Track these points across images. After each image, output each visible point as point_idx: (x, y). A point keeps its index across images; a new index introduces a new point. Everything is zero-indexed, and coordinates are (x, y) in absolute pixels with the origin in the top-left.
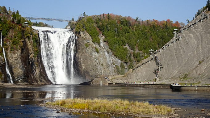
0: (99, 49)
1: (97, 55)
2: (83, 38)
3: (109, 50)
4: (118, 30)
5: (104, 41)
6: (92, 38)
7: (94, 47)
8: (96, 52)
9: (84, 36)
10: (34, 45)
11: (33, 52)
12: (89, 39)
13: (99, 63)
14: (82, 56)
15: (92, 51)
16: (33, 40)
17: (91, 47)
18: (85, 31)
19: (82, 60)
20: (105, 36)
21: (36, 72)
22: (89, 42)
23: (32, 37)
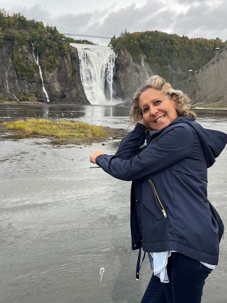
0: (139, 69)
1: (137, 75)
2: (123, 56)
3: (150, 70)
4: (161, 49)
5: (146, 60)
6: (133, 57)
7: (134, 67)
8: (137, 72)
9: (125, 54)
10: (72, 63)
11: (71, 71)
12: (130, 58)
13: (139, 84)
14: (122, 76)
15: (132, 71)
16: (71, 58)
17: (131, 67)
18: (126, 50)
19: (121, 80)
20: (146, 55)
21: (73, 91)
22: (129, 61)
23: (69, 55)
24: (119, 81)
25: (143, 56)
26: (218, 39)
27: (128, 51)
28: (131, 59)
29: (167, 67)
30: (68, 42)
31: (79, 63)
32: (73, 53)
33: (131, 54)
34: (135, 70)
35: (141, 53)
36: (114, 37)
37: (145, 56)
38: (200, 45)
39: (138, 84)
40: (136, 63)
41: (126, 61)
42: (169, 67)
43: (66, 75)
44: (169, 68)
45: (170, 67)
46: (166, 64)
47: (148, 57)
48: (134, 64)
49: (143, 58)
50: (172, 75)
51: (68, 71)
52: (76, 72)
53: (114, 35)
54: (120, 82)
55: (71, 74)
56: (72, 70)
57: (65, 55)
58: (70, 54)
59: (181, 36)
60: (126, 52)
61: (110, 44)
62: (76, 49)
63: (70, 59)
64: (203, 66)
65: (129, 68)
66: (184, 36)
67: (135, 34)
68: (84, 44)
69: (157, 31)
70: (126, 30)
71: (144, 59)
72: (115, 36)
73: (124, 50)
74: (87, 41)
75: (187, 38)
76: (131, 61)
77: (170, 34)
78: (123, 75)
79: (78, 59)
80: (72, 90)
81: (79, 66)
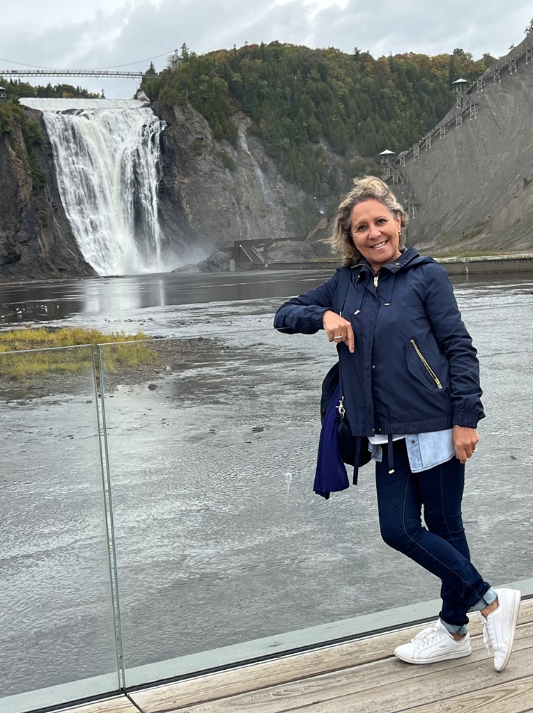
0: (234, 160)
1: (231, 178)
2: (183, 126)
3: (266, 159)
4: (293, 95)
5: (250, 133)
6: (212, 126)
7: (218, 154)
8: (227, 170)
9: (187, 119)
10: (32, 158)
11: (30, 180)
12: (203, 128)
13: (238, 203)
14: (184, 183)
15: (214, 166)
16: (26, 141)
17: (210, 155)
18: (189, 105)
19: (183, 195)
20: (251, 117)
21: (42, 240)
22: (202, 139)
23: (20, 133)
24: (176, 199)
25: (243, 118)
26: (458, 52)
27: (196, 108)
28: (208, 133)
29: (315, 147)
30: (12, 96)
31: (51, 156)
32: (31, 128)
33: (206, 117)
34: (221, 165)
35: (236, 112)
36: (151, 71)
37: (249, 119)
38: (409, 74)
39: (233, 204)
40: (224, 141)
41: (191, 139)
42: (323, 145)
43: (16, 193)
44: (321, 148)
45: (325, 148)
46: (313, 139)
47: (257, 121)
48: (217, 145)
49: (242, 126)
50: (335, 169)
51: (20, 183)
52: (45, 181)
53: (152, 65)
54: (179, 202)
55: (31, 189)
56: (34, 178)
57: (7, 134)
58: (24, 132)
59: (352, 52)
60: (190, 113)
61: (138, 91)
62: (40, 114)
63: (23, 144)
64: (423, 135)
65: (204, 159)
66: (357, 52)
67: (211, 58)
68: (61, 97)
69: (277, 42)
70: (184, 47)
71: (246, 127)
72: (155, 68)
73: (182, 106)
74: (71, 88)
75: (367, 56)
76: (207, 138)
77: (318, 50)
78: (186, 181)
79: (49, 143)
80: (36, 237)
81: (53, 164)
